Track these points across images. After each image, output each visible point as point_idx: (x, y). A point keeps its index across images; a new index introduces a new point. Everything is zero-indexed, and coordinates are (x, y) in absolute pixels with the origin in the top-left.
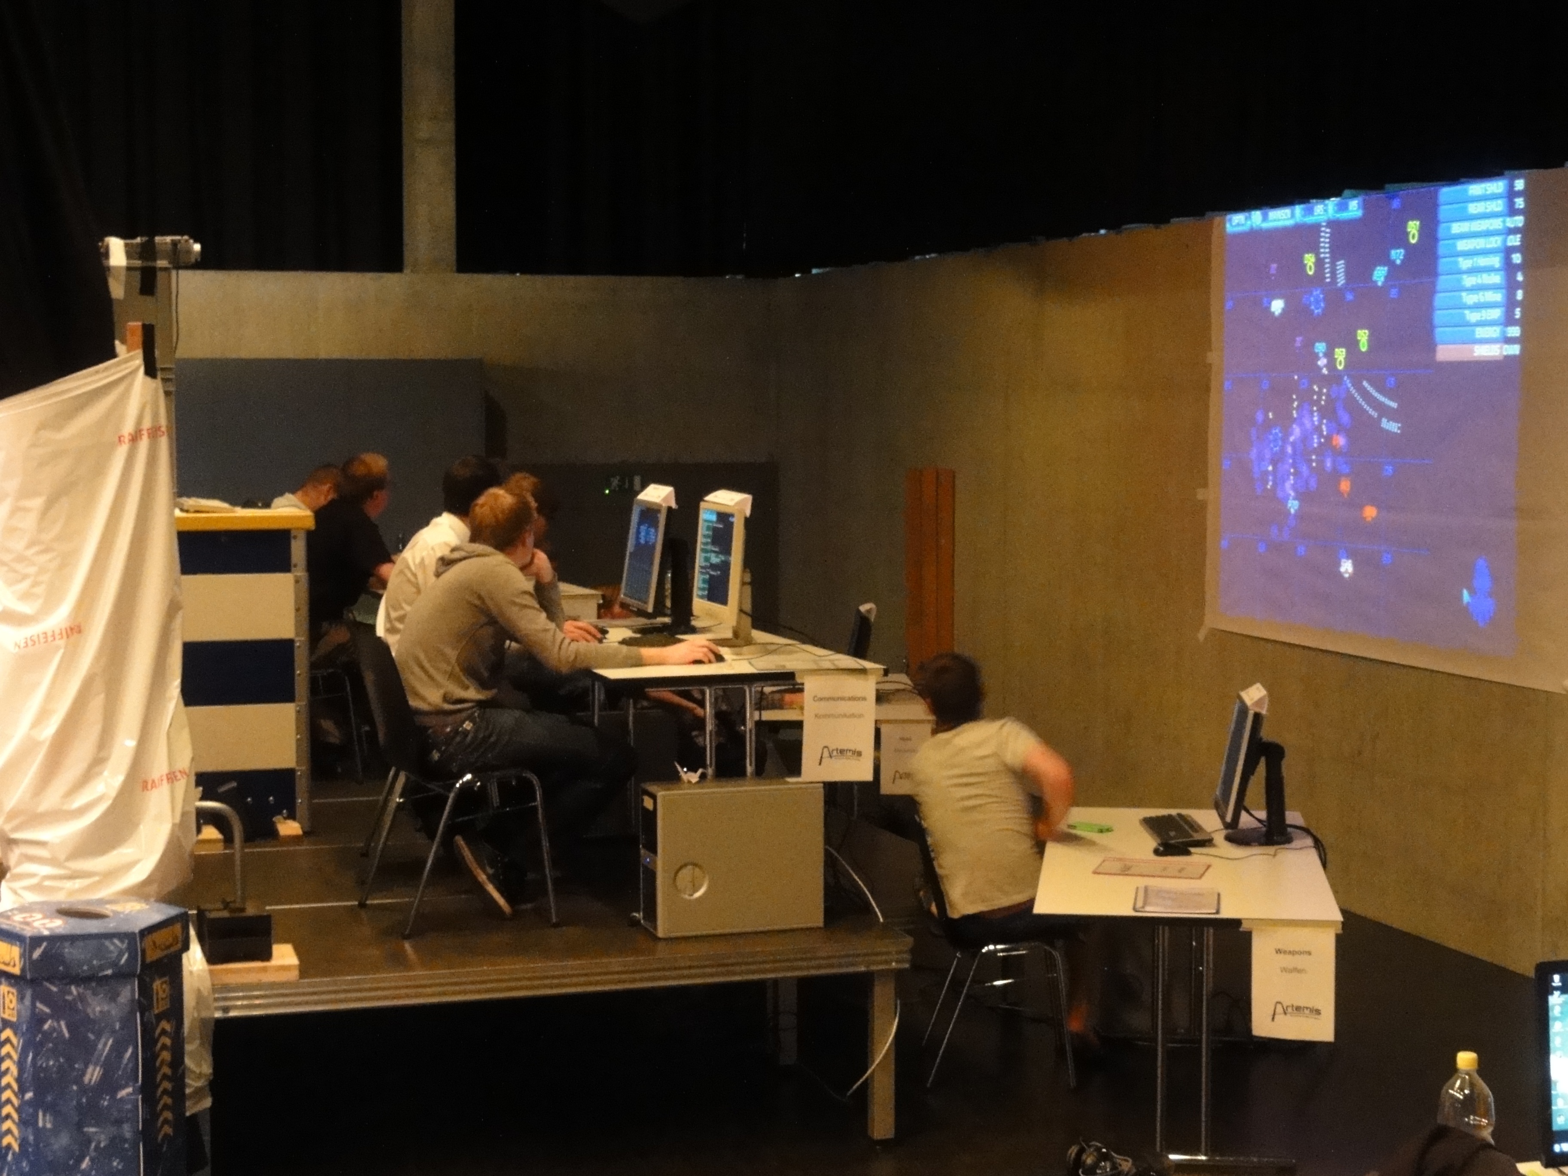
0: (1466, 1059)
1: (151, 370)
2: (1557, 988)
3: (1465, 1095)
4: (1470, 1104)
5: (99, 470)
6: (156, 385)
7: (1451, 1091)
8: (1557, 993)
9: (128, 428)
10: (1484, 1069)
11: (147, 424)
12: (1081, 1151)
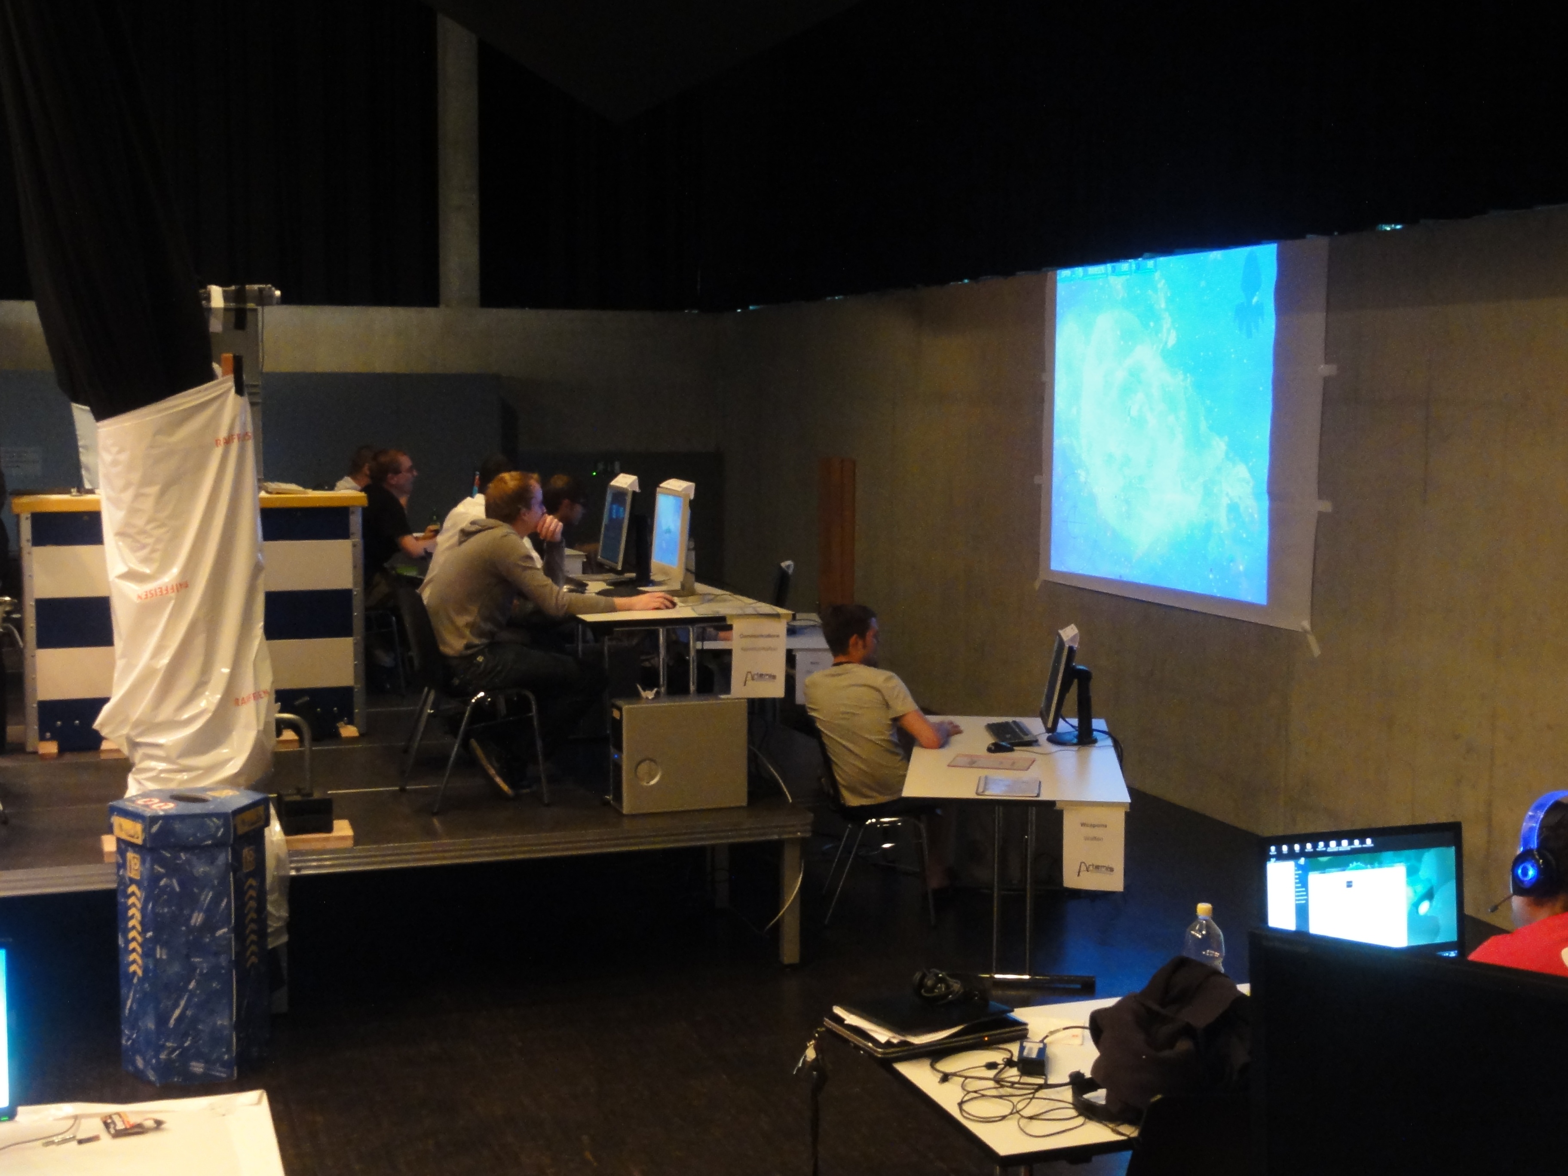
0: (1203, 908)
1: (239, 391)
2: (1273, 856)
3: (1202, 935)
4: (1207, 941)
5: (201, 466)
6: (244, 401)
7: (1193, 932)
8: (1273, 860)
9: (223, 434)
10: (1216, 914)
11: (237, 431)
12: (924, 977)
